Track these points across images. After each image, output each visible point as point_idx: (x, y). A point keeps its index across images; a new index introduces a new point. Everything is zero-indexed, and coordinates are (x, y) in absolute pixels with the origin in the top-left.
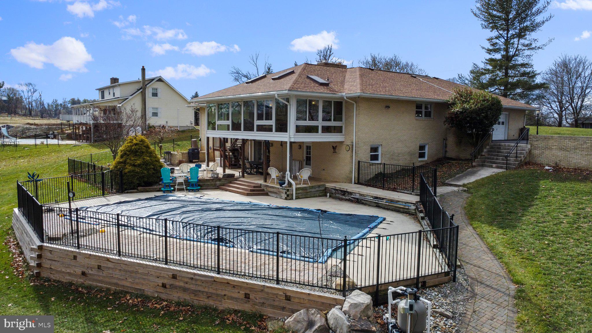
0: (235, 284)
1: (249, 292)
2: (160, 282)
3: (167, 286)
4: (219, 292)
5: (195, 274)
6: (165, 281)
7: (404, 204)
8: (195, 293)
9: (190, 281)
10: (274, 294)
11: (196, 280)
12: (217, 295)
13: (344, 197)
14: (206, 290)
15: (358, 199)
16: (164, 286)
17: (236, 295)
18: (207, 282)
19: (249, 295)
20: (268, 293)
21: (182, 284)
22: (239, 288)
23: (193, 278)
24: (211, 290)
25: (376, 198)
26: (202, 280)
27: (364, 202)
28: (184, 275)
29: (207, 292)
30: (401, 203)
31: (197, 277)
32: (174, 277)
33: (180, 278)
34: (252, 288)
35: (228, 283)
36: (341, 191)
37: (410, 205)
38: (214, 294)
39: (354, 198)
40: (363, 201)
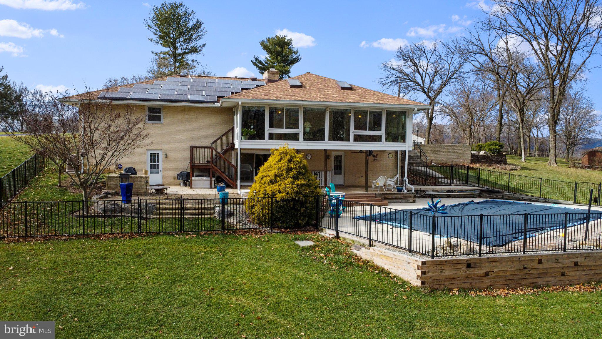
15: (430, 194)
25: (449, 191)
30: (469, 191)
40: (435, 195)
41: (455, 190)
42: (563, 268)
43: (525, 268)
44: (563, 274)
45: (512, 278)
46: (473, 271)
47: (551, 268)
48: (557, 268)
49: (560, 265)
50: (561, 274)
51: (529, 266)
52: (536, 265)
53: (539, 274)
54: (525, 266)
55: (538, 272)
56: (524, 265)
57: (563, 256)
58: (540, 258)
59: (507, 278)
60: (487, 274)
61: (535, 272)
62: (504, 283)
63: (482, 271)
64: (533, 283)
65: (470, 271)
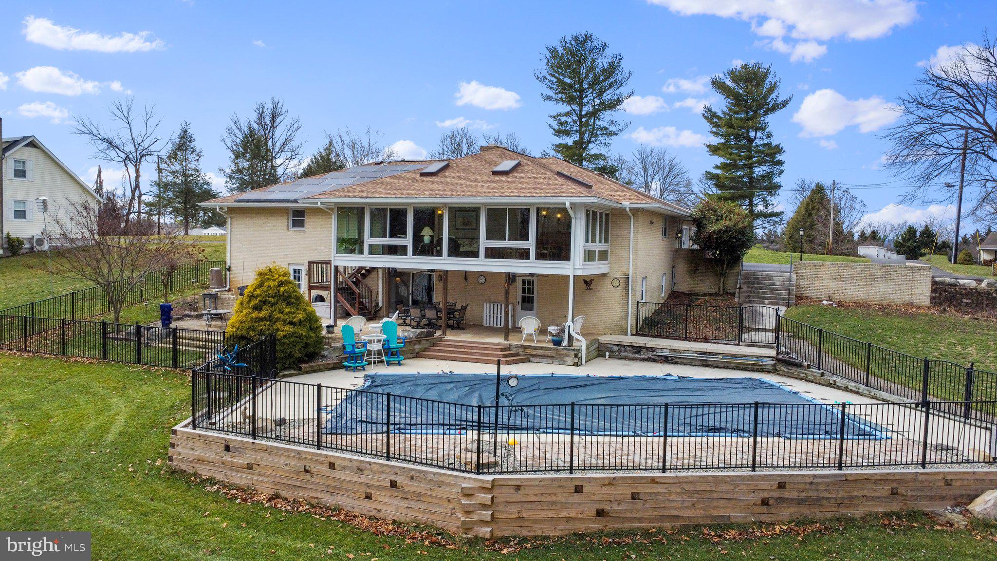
0: (877, 478)
1: (896, 486)
2: (758, 497)
3: (771, 502)
4: (855, 493)
5: (815, 476)
6: (766, 495)
7: (755, 359)
8: (817, 502)
9: (807, 487)
10: (930, 481)
11: (818, 484)
12: (852, 498)
13: (637, 356)
14: (834, 495)
15: (666, 357)
16: (765, 502)
17: (879, 493)
18: (833, 483)
19: (897, 489)
20: (922, 481)
21: (795, 494)
22: (883, 482)
23: (813, 482)
24: (842, 494)
25: (705, 353)
26: (826, 483)
27: (680, 361)
28: (796, 480)
29: (836, 498)
30: (750, 358)
31: (819, 480)
32: (781, 486)
33: (792, 486)
34: (901, 479)
35: (866, 479)
36: (632, 347)
37: (765, 359)
38: (847, 498)
39: (658, 356)
40: (677, 360)
41: (717, 354)
42: (368, 486)
43: (306, 471)
44: (368, 497)
45: (285, 481)
46: (232, 457)
47: (348, 482)
48: (359, 483)
49: (364, 479)
50: (364, 496)
51: (313, 470)
52: (324, 469)
53: (327, 486)
54: (307, 468)
55: (327, 483)
56: (305, 466)
57: (372, 466)
58: (332, 461)
59: (278, 480)
60: (250, 467)
61: (321, 481)
62: (273, 487)
63: (243, 461)
64: (315, 498)
65: (227, 457)
